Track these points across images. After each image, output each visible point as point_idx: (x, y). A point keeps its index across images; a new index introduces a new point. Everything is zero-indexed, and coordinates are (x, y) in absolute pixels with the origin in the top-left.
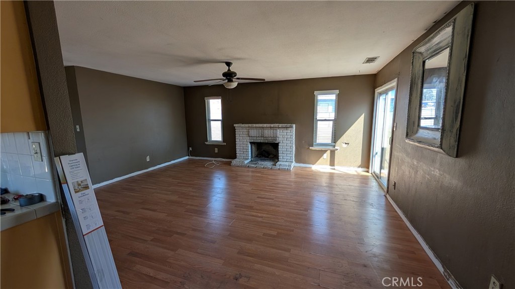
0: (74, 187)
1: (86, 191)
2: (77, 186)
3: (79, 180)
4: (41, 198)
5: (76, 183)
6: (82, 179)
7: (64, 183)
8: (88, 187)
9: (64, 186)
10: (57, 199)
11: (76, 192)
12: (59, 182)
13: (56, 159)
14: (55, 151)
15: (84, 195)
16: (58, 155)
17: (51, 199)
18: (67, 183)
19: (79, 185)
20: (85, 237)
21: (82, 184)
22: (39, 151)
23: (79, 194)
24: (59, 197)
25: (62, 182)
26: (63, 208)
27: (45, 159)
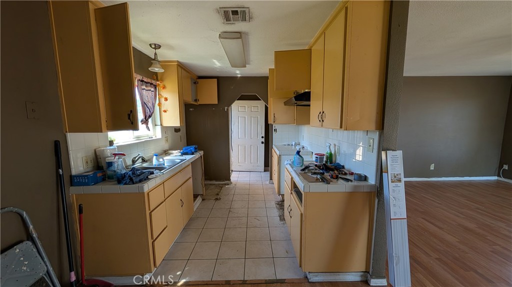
0: (392, 178)
1: (399, 184)
2: (393, 177)
3: (396, 173)
4: (365, 178)
5: (393, 175)
6: (398, 173)
7: (386, 172)
8: (401, 181)
9: (384, 175)
10: (376, 182)
11: (392, 182)
12: (381, 170)
13: (383, 153)
14: (383, 147)
15: (397, 186)
16: (386, 150)
17: (372, 181)
18: (388, 173)
19: (395, 177)
20: (392, 220)
21: (397, 177)
22: (372, 145)
23: (394, 184)
24: (378, 182)
25: (383, 171)
26: (378, 191)
27: (376, 151)
